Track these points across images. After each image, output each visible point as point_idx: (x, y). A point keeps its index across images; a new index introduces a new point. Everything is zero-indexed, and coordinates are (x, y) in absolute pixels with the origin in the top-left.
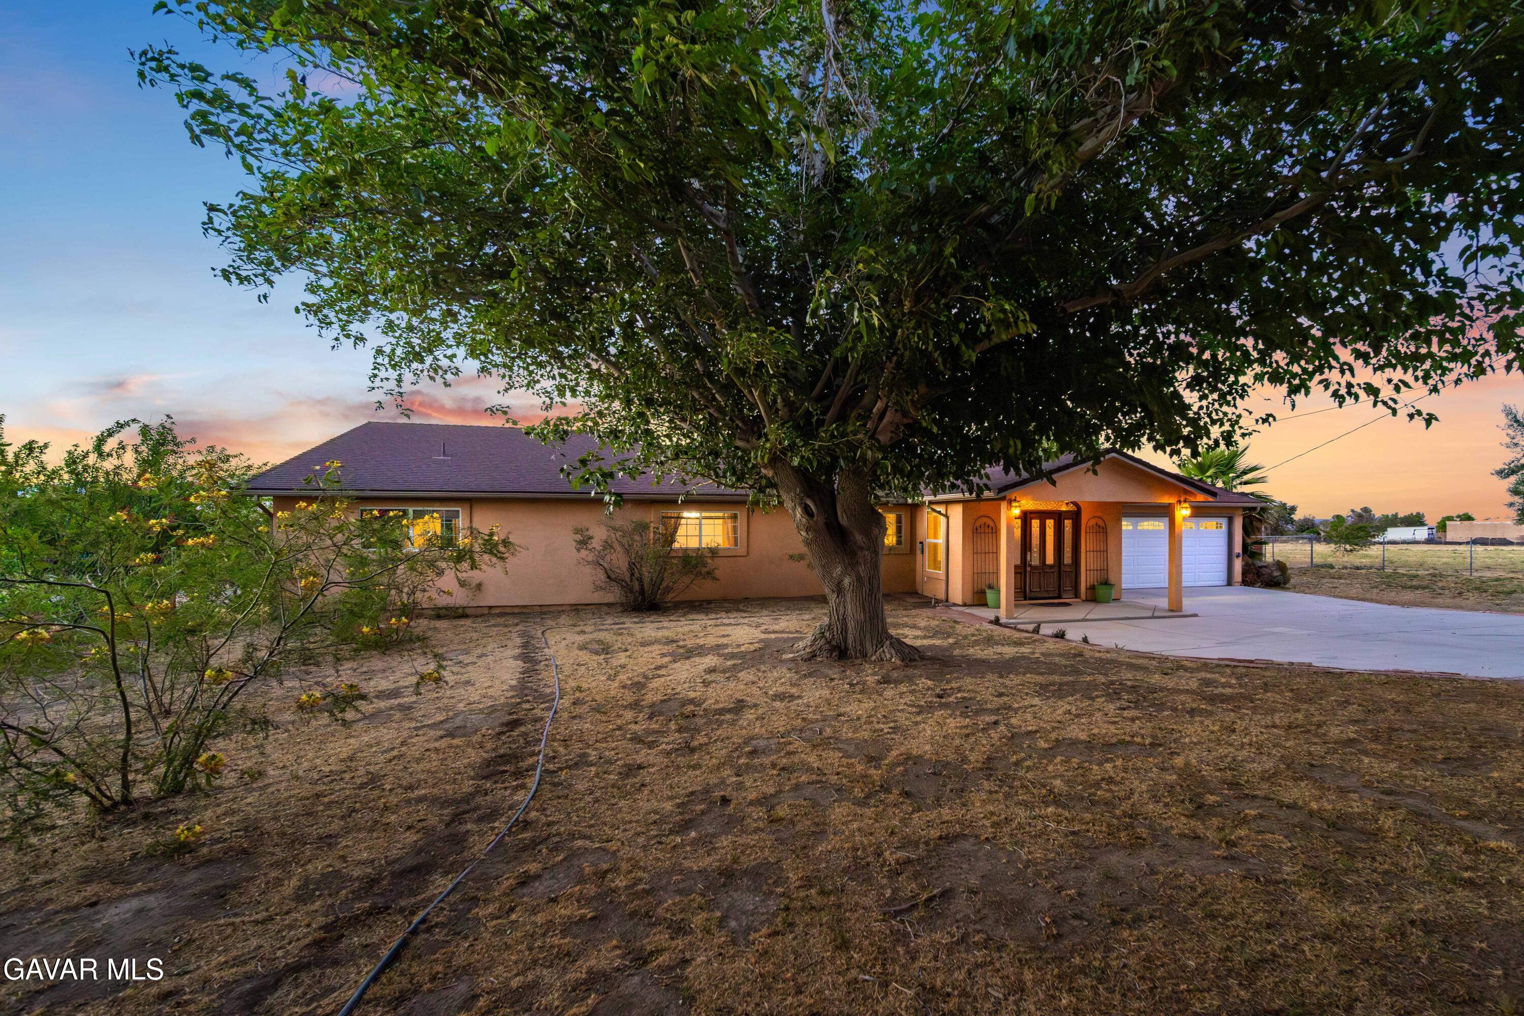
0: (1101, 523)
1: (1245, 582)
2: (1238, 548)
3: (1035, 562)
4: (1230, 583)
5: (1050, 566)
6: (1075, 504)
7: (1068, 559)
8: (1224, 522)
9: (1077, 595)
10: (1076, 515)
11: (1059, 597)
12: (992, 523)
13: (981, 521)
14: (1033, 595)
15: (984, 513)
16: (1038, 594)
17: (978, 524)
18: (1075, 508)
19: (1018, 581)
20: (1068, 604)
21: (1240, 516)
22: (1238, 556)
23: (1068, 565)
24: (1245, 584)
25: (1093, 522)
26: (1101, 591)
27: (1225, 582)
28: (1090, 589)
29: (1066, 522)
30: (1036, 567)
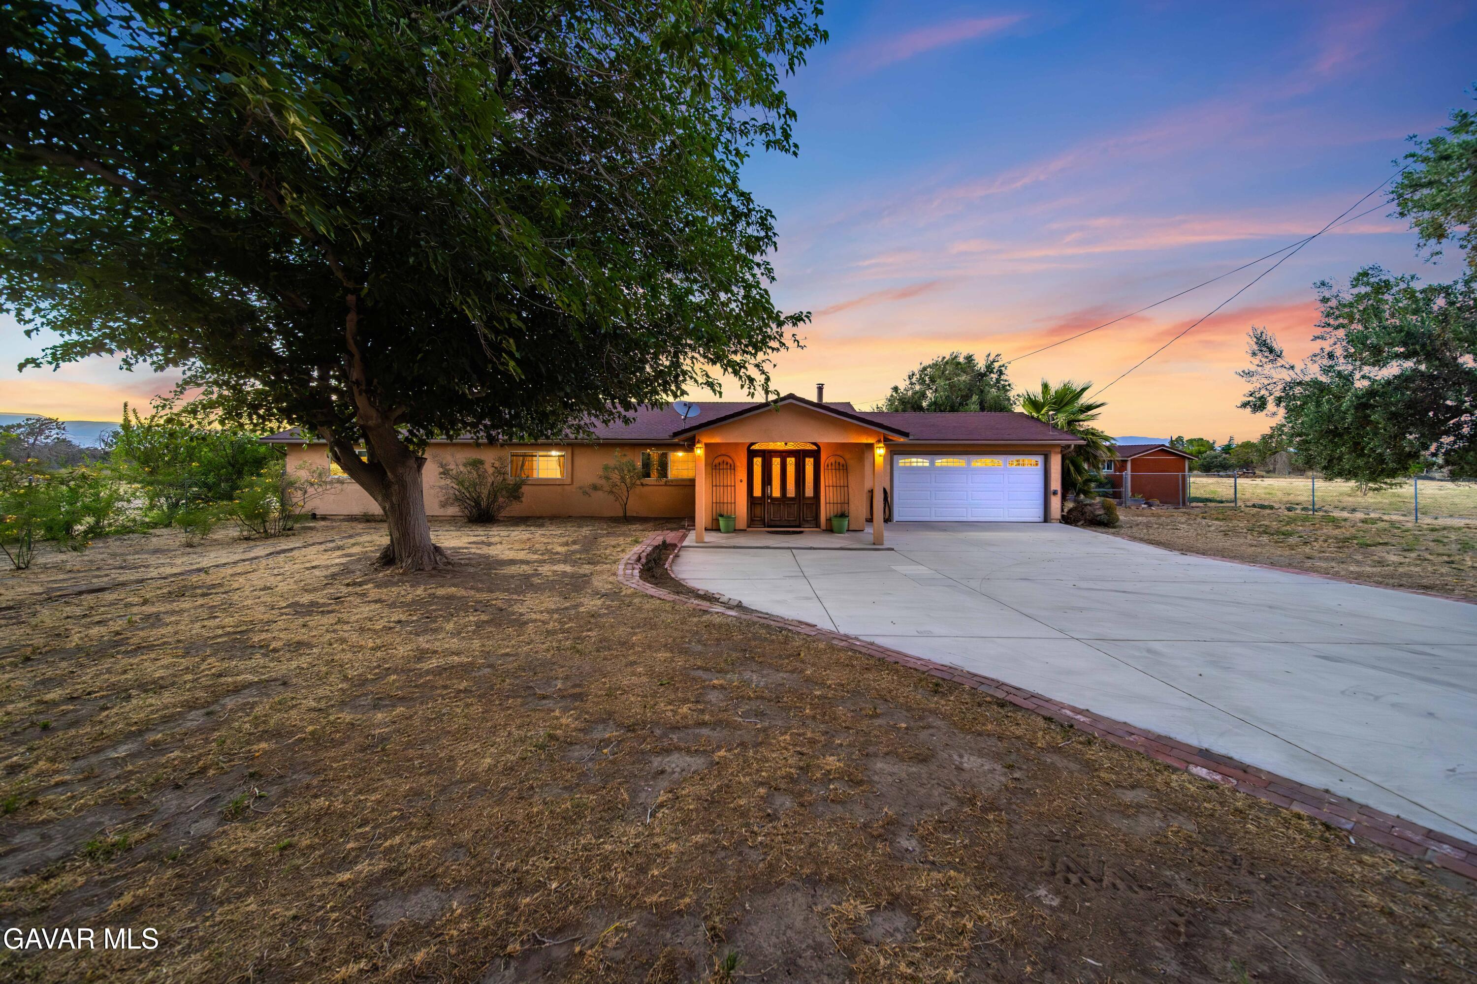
0: (842, 461)
1: (1067, 519)
2: (1056, 484)
3: (776, 493)
4: (1046, 519)
5: (791, 499)
6: (815, 444)
7: (809, 492)
8: (1040, 459)
9: (818, 525)
10: (815, 454)
11: (799, 527)
12: (730, 461)
13: (720, 459)
14: (773, 523)
15: (723, 452)
16: (778, 523)
17: (717, 461)
18: (815, 448)
19: (758, 511)
20: (801, 532)
21: (1056, 453)
22: (1055, 493)
23: (809, 498)
24: (1067, 523)
25: (832, 460)
26: (835, 522)
27: (1042, 519)
28: (829, 520)
29: (807, 459)
30: (776, 499)
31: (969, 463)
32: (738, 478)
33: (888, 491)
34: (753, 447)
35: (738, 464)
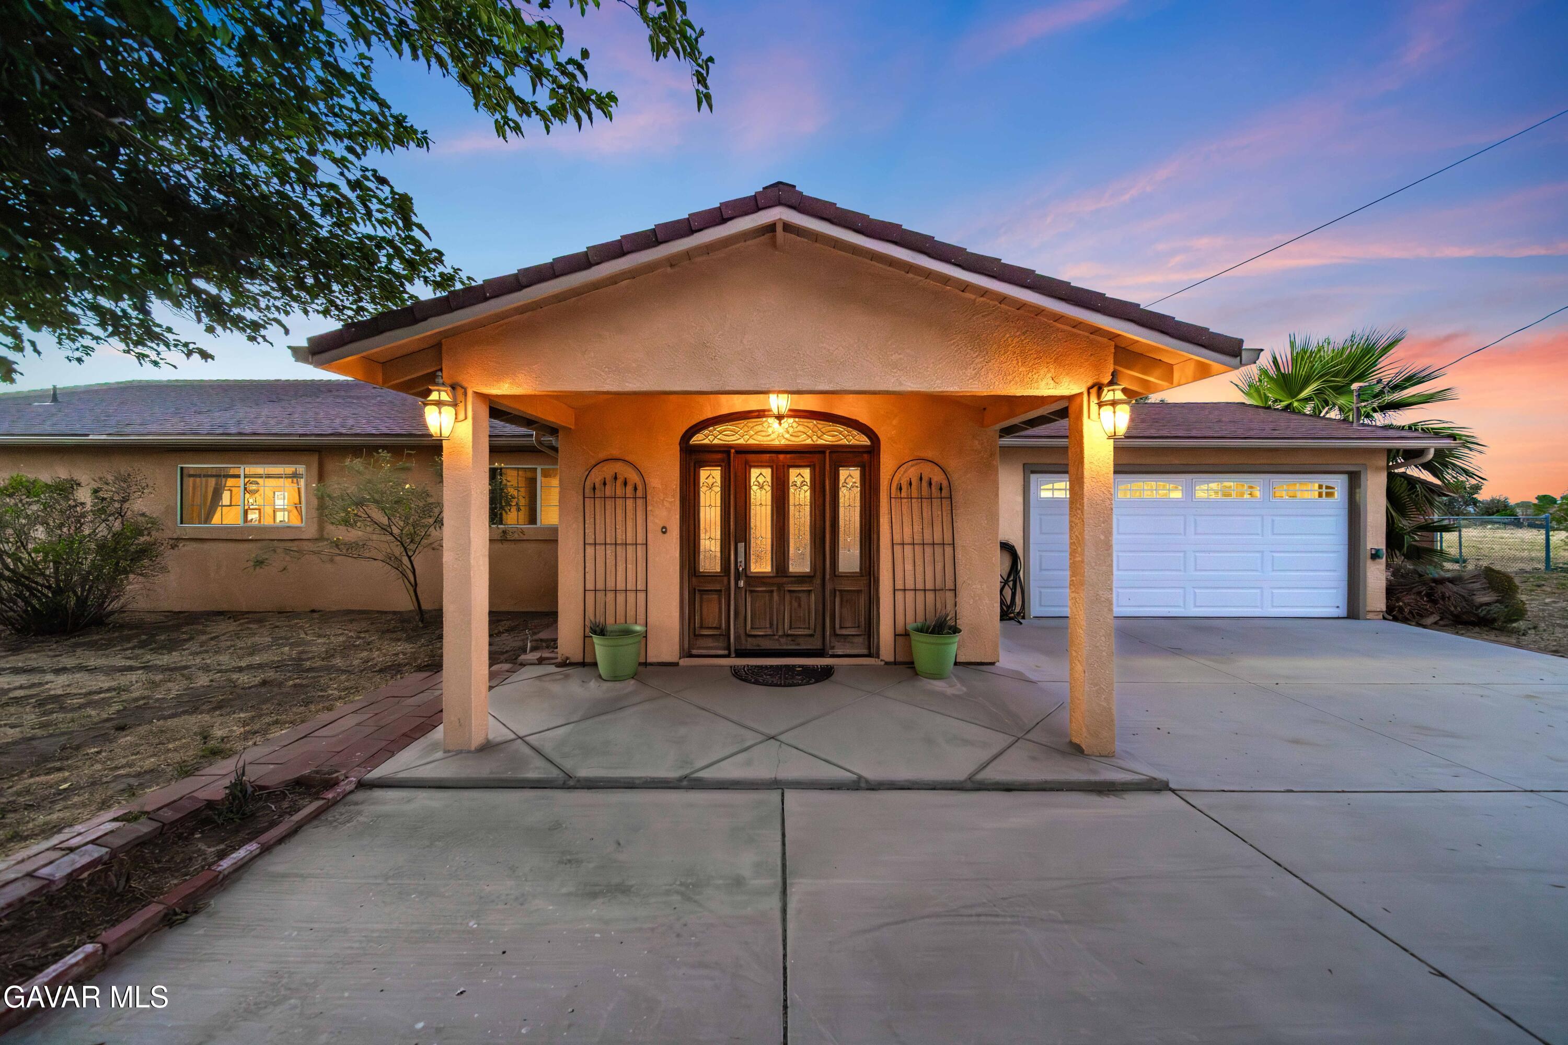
0: (938, 477)
1: (1394, 613)
2: (1375, 537)
3: (762, 565)
4: (1354, 610)
5: (801, 578)
7: (847, 560)
8: (1339, 483)
9: (871, 656)
10: (866, 457)
11: (820, 653)
12: (633, 477)
13: (608, 470)
14: (750, 644)
15: (615, 453)
16: (767, 644)
17: (596, 477)
18: (864, 441)
19: (711, 611)
20: (825, 674)
21: (1378, 469)
22: (1375, 556)
23: (850, 576)
24: (1395, 619)
25: (912, 472)
26: (923, 647)
27: (1342, 612)
28: (902, 636)
29: (843, 473)
30: (761, 579)
31: (1189, 492)
32: (655, 523)
33: (1020, 552)
34: (700, 439)
35: (655, 482)
